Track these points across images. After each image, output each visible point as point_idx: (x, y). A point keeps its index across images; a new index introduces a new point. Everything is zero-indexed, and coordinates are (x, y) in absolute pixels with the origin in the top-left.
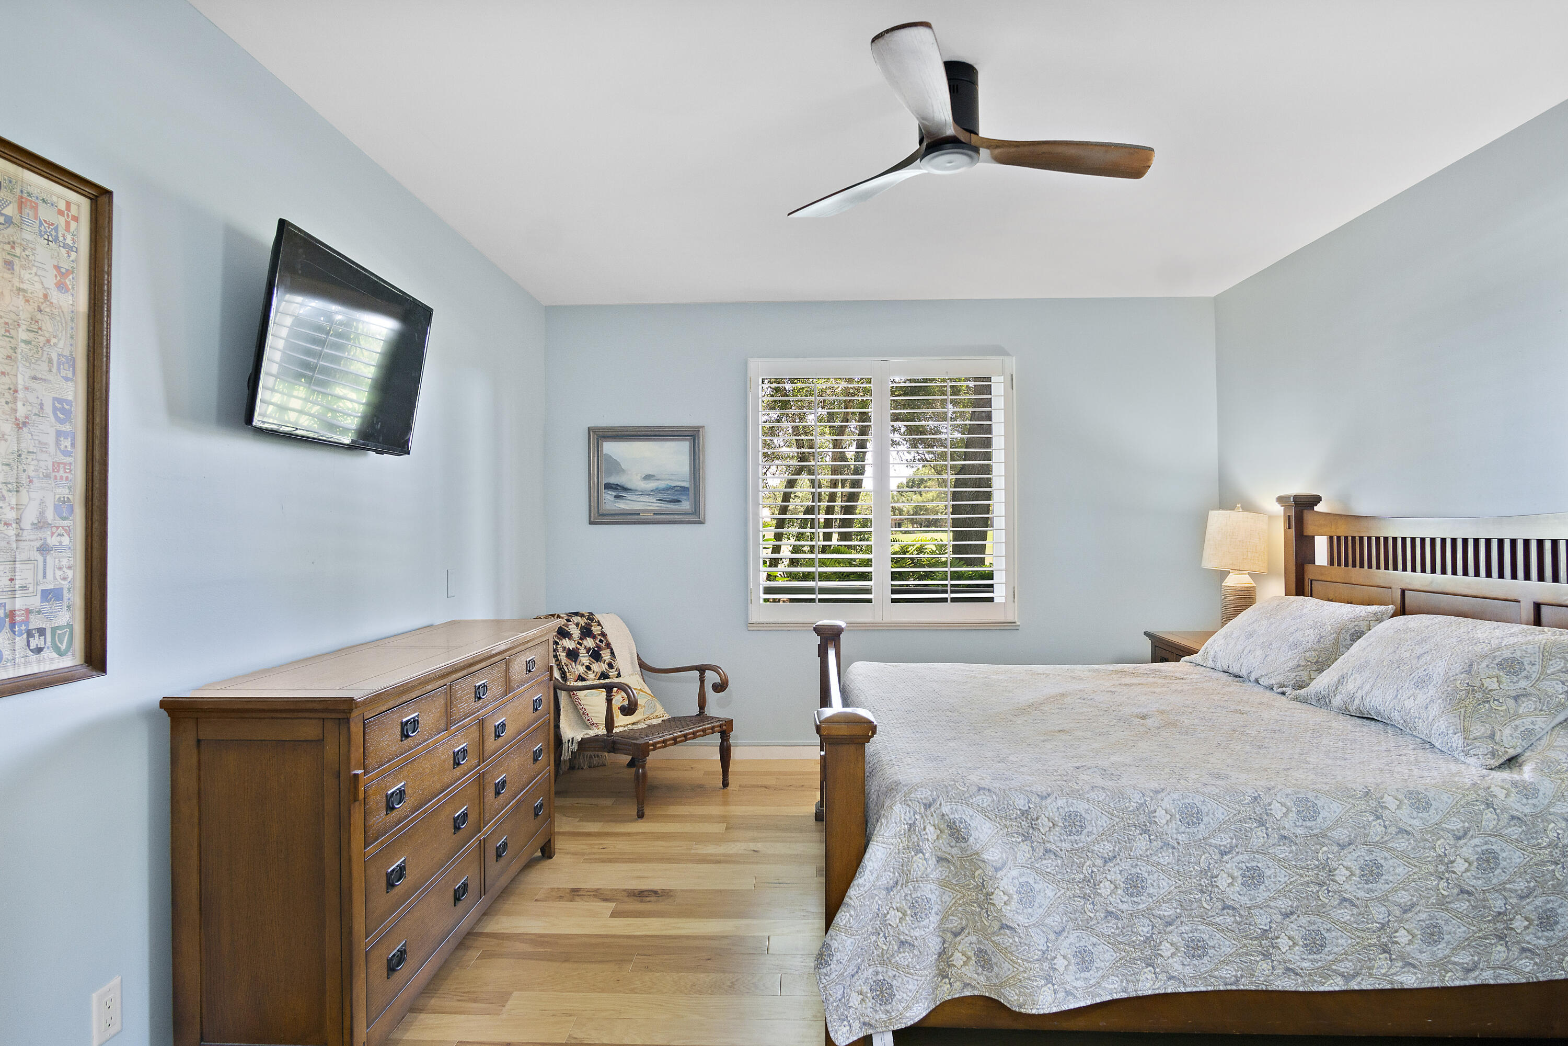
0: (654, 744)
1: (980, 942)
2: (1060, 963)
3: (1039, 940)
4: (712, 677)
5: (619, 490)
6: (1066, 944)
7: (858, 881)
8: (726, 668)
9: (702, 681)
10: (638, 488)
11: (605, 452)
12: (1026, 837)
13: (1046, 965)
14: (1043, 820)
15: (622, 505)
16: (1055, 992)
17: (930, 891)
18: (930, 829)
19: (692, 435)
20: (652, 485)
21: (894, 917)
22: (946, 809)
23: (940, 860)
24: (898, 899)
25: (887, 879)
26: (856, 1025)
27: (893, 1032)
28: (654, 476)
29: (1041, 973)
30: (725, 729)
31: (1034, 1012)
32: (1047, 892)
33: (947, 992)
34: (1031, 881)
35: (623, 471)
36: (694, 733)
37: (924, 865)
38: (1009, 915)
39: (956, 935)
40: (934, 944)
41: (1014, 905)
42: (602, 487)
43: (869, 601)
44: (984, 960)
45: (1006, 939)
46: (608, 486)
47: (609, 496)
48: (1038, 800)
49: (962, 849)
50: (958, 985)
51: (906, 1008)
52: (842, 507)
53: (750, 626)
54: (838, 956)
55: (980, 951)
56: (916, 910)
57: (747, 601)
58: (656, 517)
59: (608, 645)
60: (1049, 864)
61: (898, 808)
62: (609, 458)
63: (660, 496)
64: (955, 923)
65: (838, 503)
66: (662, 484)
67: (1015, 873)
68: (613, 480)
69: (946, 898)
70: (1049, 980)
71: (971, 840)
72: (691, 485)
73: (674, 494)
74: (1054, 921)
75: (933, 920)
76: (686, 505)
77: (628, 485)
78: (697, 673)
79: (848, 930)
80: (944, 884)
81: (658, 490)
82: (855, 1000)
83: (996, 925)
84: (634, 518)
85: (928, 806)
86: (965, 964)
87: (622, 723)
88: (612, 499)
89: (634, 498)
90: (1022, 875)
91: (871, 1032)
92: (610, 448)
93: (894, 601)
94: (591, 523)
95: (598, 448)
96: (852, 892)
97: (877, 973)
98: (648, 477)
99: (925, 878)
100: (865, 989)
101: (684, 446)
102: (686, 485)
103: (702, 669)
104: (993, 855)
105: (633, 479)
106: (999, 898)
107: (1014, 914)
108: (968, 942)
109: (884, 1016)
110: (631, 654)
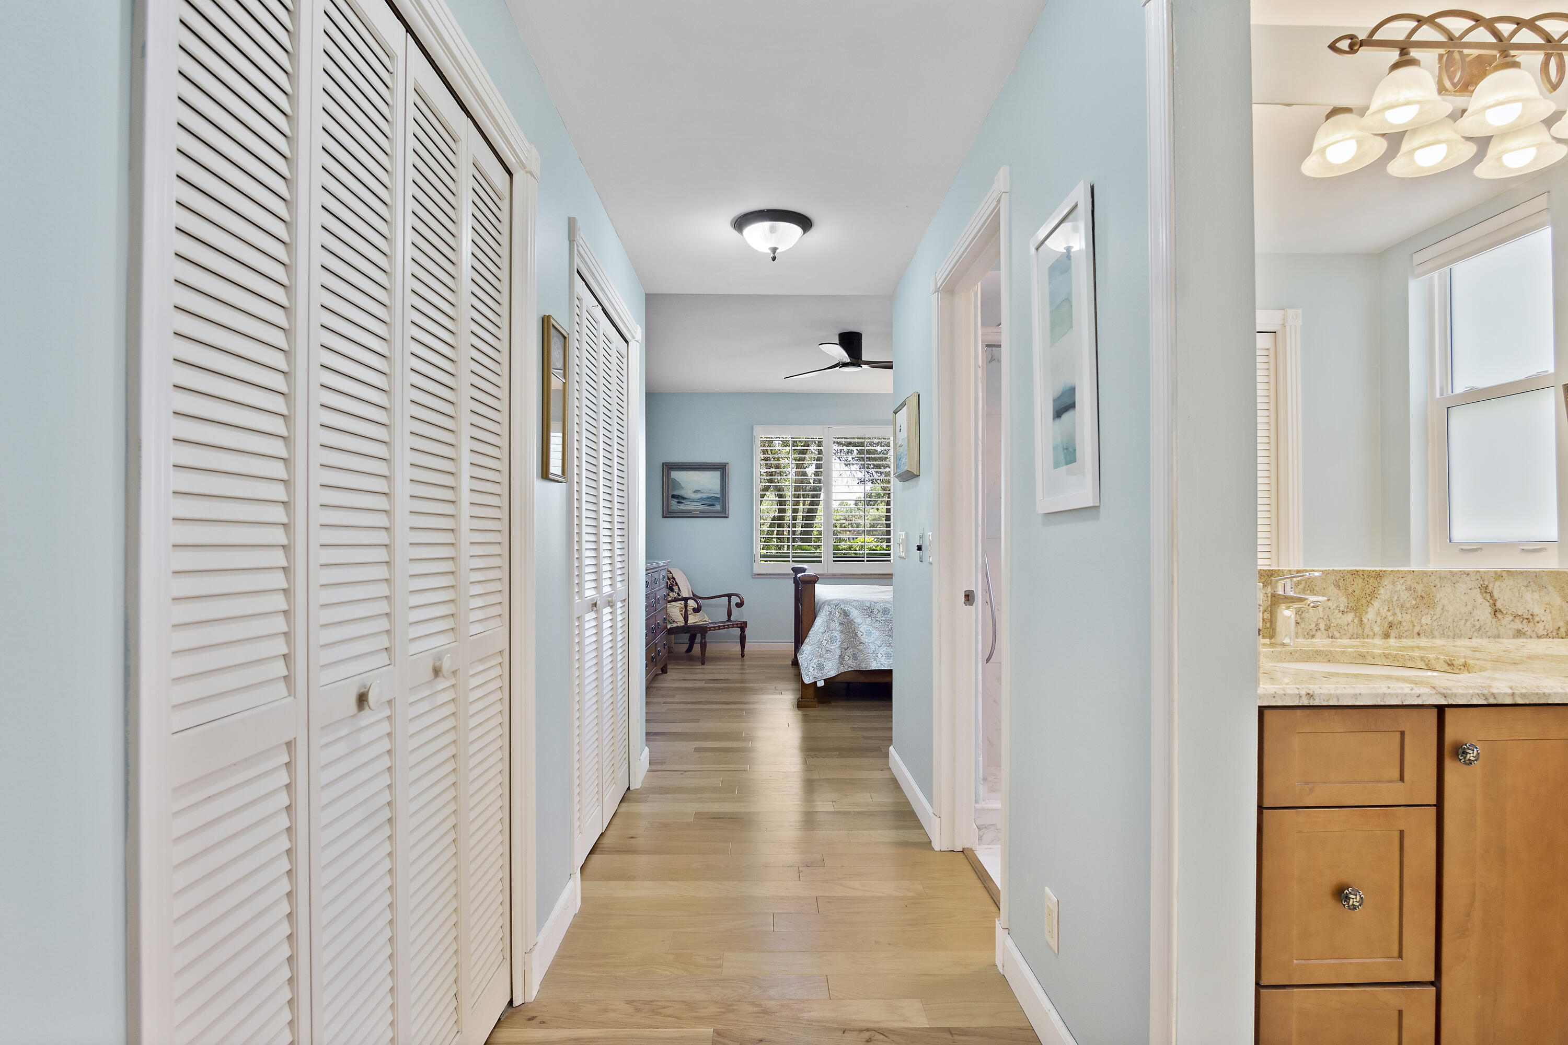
0: (710, 628)
1: (853, 651)
2: (880, 655)
3: (872, 647)
4: (735, 600)
5: (680, 499)
6: (882, 650)
7: (813, 629)
8: (742, 595)
9: (730, 602)
10: (691, 498)
11: (672, 477)
12: (869, 616)
13: (874, 655)
14: (875, 610)
15: (682, 507)
16: (877, 663)
17: (837, 634)
18: (837, 613)
19: (722, 468)
20: (699, 496)
21: (824, 642)
22: (842, 606)
23: (840, 624)
24: (826, 636)
25: (822, 629)
26: (811, 678)
27: (824, 680)
28: (700, 491)
29: (873, 657)
30: (743, 626)
31: (870, 669)
32: (876, 634)
33: (842, 670)
34: (871, 630)
35: (683, 488)
36: (728, 625)
37: (835, 625)
38: (863, 639)
39: (846, 650)
40: (838, 652)
41: (864, 636)
42: (670, 497)
43: (820, 562)
44: (855, 657)
45: (861, 647)
46: (673, 496)
47: (674, 502)
48: (874, 604)
49: (848, 619)
50: (846, 667)
51: (828, 672)
52: (803, 516)
53: (755, 576)
54: (805, 652)
55: (854, 654)
56: (832, 640)
57: (752, 561)
58: (701, 514)
59: (677, 584)
60: (877, 625)
61: (826, 607)
62: (674, 481)
63: (704, 502)
64: (845, 645)
65: (800, 514)
66: (704, 496)
67: (865, 626)
68: (676, 493)
69: (842, 637)
70: (875, 660)
71: (851, 615)
72: (721, 496)
73: (710, 501)
74: (878, 643)
75: (838, 644)
76: (718, 507)
77: (685, 496)
78: (727, 598)
79: (809, 644)
80: (842, 632)
81: (702, 499)
82: (811, 669)
83: (858, 643)
84: (689, 515)
85: (836, 606)
86: (849, 660)
87: (693, 619)
88: (676, 503)
89: (689, 503)
90: (868, 627)
91: (816, 680)
92: (675, 475)
93: (834, 561)
94: (664, 517)
95: (669, 474)
96: (810, 632)
97: (819, 661)
98: (696, 492)
99: (835, 629)
100: (815, 666)
101: (717, 474)
102: (718, 496)
103: (729, 596)
104: (858, 620)
105: (687, 492)
106: (859, 634)
107: (864, 639)
108: (849, 652)
109: (821, 675)
110: (688, 590)
